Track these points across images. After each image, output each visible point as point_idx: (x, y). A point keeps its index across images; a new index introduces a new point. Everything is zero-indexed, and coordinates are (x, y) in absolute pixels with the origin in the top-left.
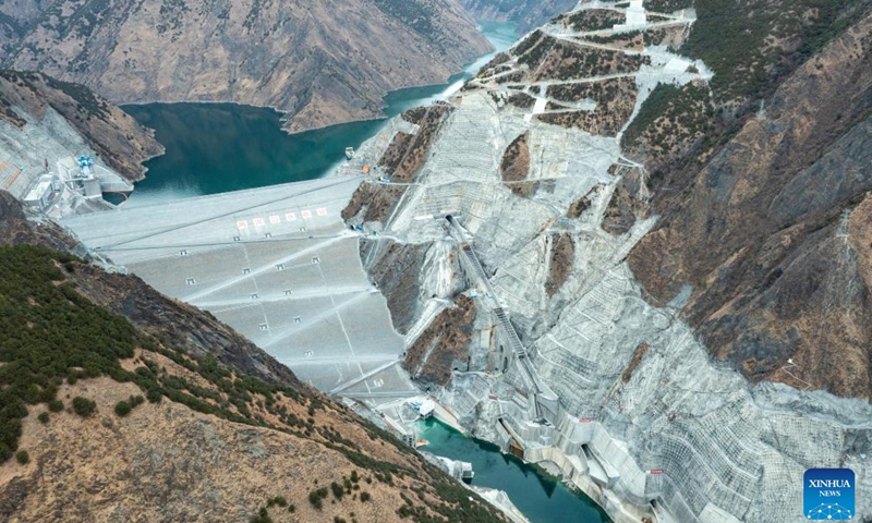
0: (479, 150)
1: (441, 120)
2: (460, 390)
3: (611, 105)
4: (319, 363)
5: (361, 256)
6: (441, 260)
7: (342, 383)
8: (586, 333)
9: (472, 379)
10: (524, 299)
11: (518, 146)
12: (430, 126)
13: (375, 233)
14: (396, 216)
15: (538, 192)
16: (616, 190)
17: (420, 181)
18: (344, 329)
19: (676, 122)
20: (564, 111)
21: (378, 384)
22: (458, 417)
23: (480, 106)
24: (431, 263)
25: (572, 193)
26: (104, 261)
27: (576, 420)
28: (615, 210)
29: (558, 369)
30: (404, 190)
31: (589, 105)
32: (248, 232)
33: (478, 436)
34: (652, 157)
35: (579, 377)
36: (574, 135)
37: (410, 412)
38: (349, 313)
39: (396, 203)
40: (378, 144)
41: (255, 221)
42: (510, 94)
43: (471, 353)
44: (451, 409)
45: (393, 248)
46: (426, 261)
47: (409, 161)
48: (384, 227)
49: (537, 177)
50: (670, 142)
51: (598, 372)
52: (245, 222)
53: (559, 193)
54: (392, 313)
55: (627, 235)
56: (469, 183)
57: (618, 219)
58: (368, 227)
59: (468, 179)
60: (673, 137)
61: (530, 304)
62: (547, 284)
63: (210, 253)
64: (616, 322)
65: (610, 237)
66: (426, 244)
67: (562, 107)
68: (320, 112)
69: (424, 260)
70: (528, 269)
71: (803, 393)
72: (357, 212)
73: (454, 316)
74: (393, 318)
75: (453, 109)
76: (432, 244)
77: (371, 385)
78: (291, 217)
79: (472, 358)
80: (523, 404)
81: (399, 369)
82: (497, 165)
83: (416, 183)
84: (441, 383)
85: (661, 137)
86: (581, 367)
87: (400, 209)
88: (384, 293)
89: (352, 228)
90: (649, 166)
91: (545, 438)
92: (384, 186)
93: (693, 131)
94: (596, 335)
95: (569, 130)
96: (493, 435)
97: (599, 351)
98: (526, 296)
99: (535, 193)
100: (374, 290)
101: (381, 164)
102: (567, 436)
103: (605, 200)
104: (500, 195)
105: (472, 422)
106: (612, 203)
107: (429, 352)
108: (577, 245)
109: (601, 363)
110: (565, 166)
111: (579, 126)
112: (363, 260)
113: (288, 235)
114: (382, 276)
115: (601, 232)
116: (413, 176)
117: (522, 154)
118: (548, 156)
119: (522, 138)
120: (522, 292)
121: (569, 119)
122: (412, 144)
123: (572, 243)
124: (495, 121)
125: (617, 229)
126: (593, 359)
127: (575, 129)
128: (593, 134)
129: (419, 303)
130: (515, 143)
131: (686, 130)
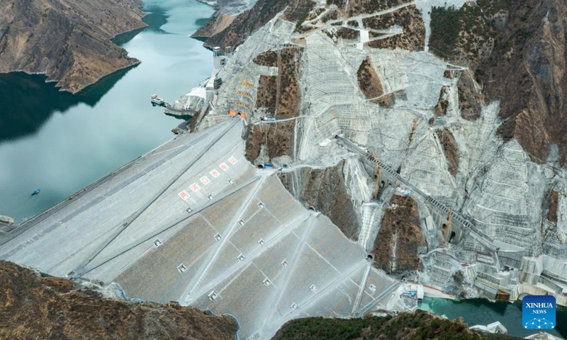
0: (337, 79)
1: (296, 60)
2: (430, 268)
3: (411, 28)
4: (327, 293)
5: (288, 189)
6: (356, 173)
7: (353, 301)
8: (511, 196)
9: (434, 256)
10: (442, 185)
11: (366, 70)
12: (288, 66)
13: (285, 166)
14: (298, 147)
15: (396, 101)
16: (459, 89)
17: (304, 113)
18: (320, 256)
19: (472, 34)
20: (386, 37)
21: (373, 289)
22: (440, 288)
23: (321, 43)
24: (350, 177)
25: (421, 97)
26: (100, 287)
27: (532, 259)
28: (466, 103)
29: (500, 228)
30: (294, 124)
31: (398, 30)
32: (193, 201)
33: (467, 297)
34: (470, 61)
35: (519, 229)
36: (400, 54)
37: (410, 301)
38: (314, 240)
39: (292, 137)
40: (238, 89)
41: (191, 187)
42: (336, 30)
43: (426, 238)
44: (430, 285)
45: (314, 174)
46: (346, 177)
47: (286, 99)
48: (293, 158)
49: (390, 92)
50: (475, 48)
51: (532, 221)
52: (184, 191)
53: (412, 99)
54: (339, 227)
55: (481, 119)
56: (340, 106)
57: (471, 109)
58: (276, 162)
59: (337, 103)
60: (475, 44)
61: (447, 188)
62: (450, 169)
63: (179, 234)
64: (527, 183)
65: (470, 123)
66: (340, 164)
67: (382, 34)
68: (87, 68)
69: (344, 176)
70: (434, 161)
72: (259, 151)
73: (399, 214)
74: (343, 231)
75: (302, 49)
76: (344, 162)
77: (370, 292)
78: (215, 173)
79: (428, 241)
80: (489, 262)
81: (375, 270)
82: (357, 88)
83: (301, 116)
84: (414, 268)
85: (468, 45)
86: (518, 221)
87: (298, 140)
88: (324, 214)
89: (260, 166)
90: (472, 68)
91: (515, 279)
92: (272, 124)
93: (486, 38)
94: (521, 196)
95: (394, 51)
96: (476, 292)
97: (526, 207)
98: (442, 182)
99: (394, 103)
100: (316, 214)
101: (259, 106)
102: (530, 271)
103: (455, 98)
104: (371, 111)
105: (456, 288)
106: (461, 99)
107: (394, 248)
108: (454, 134)
109: (531, 214)
110: (405, 78)
111: (400, 46)
112: (291, 191)
113: (225, 191)
114: (315, 199)
115: (463, 121)
116: (296, 110)
117: (373, 75)
118: (389, 73)
119: (365, 64)
120: (437, 180)
121: (391, 42)
122: (278, 84)
123: (451, 134)
124: (337, 53)
125: (472, 116)
126: (524, 213)
127: (398, 50)
128: (411, 51)
129: (357, 211)
130: (362, 67)
131: (481, 38)
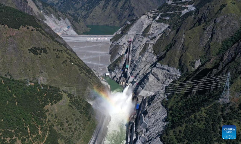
1: (136, 21)
3: (173, 18)
12: (133, 22)
13: (114, 44)
14: (119, 40)
15: (149, 36)
16: (162, 35)
18: (99, 59)
20: (162, 19)
21: (101, 69)
23: (144, 18)
27: (131, 77)
29: (132, 68)
30: (123, 35)
31: (168, 18)
32: (89, 40)
36: (161, 24)
38: (102, 56)
41: (91, 38)
42: (153, 16)
45: (116, 46)
47: (126, 30)
48: (116, 42)
49: (150, 33)
62: (140, 53)
63: (80, 42)
64: (145, 58)
71: (162, 65)
74: (110, 59)
75: (139, 19)
76: (123, 45)
78: (99, 39)
81: (107, 68)
86: (136, 67)
88: (111, 54)
89: (111, 43)
97: (140, 63)
104: (141, 36)
111: (164, 22)
112: (110, 48)
113: (97, 42)
114: (112, 51)
116: (126, 33)
118: (154, 29)
122: (128, 26)
123: (149, 45)
124: (147, 21)
128: (166, 24)
129: (116, 57)
130: (149, 26)
